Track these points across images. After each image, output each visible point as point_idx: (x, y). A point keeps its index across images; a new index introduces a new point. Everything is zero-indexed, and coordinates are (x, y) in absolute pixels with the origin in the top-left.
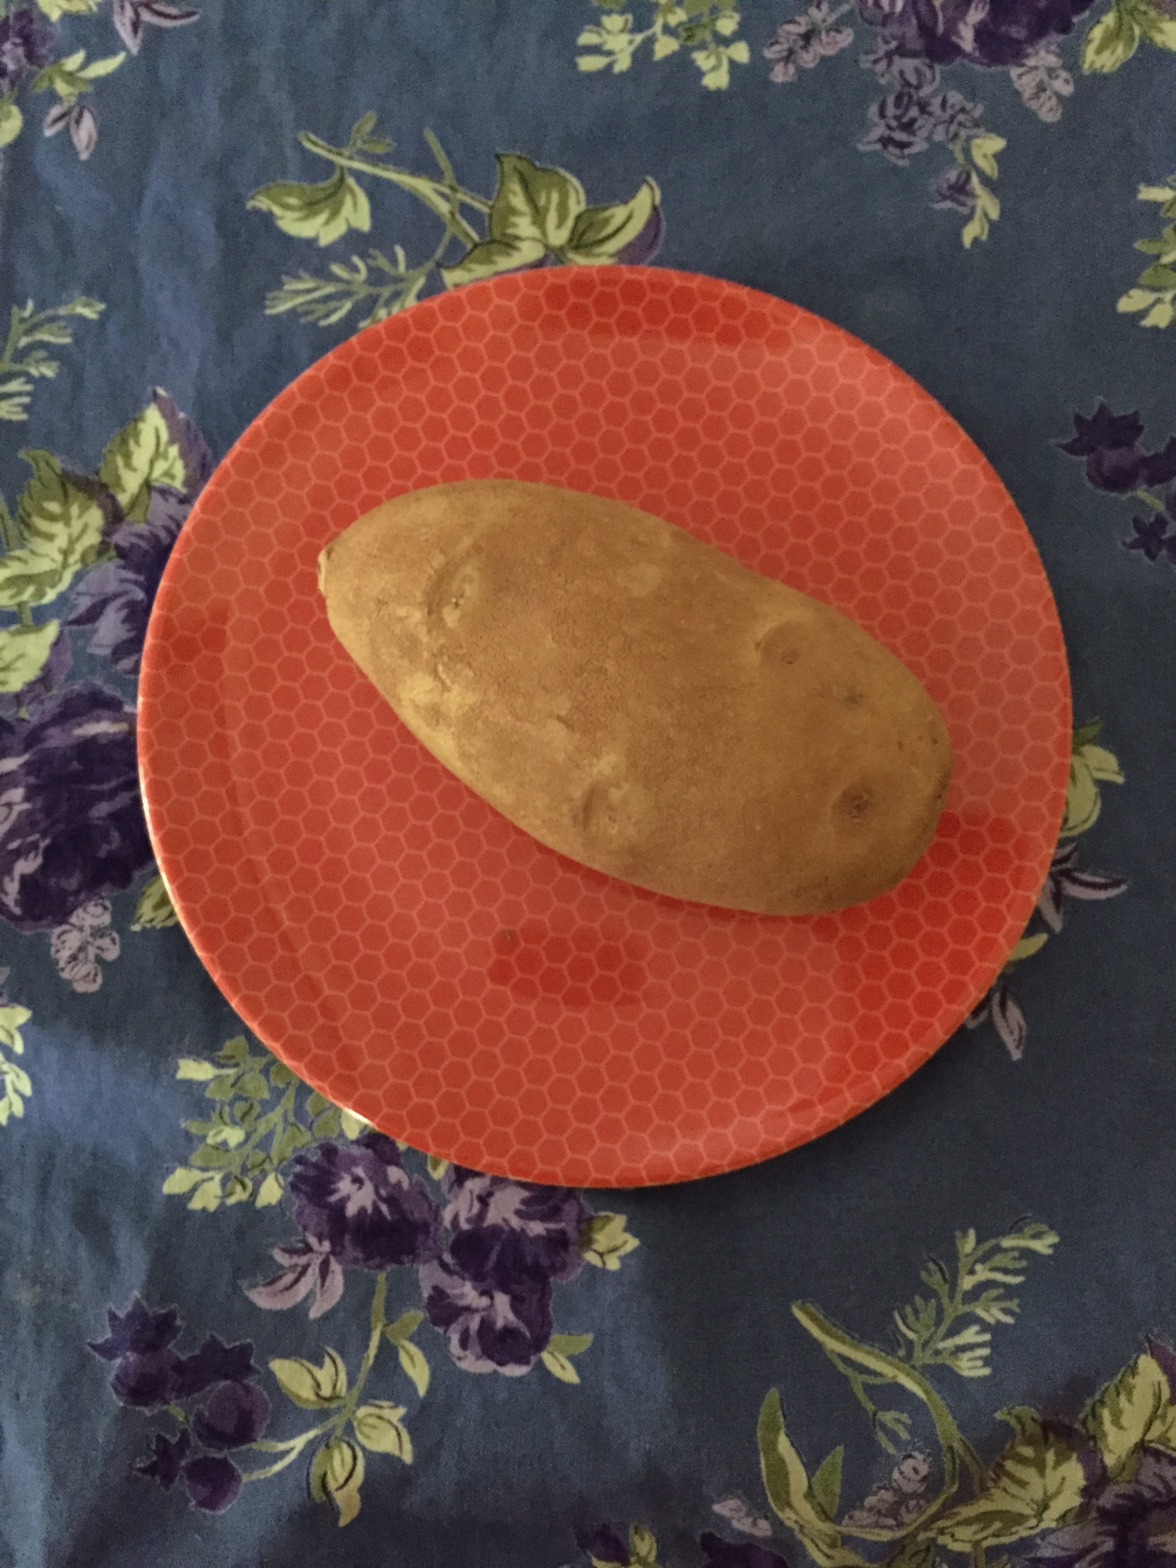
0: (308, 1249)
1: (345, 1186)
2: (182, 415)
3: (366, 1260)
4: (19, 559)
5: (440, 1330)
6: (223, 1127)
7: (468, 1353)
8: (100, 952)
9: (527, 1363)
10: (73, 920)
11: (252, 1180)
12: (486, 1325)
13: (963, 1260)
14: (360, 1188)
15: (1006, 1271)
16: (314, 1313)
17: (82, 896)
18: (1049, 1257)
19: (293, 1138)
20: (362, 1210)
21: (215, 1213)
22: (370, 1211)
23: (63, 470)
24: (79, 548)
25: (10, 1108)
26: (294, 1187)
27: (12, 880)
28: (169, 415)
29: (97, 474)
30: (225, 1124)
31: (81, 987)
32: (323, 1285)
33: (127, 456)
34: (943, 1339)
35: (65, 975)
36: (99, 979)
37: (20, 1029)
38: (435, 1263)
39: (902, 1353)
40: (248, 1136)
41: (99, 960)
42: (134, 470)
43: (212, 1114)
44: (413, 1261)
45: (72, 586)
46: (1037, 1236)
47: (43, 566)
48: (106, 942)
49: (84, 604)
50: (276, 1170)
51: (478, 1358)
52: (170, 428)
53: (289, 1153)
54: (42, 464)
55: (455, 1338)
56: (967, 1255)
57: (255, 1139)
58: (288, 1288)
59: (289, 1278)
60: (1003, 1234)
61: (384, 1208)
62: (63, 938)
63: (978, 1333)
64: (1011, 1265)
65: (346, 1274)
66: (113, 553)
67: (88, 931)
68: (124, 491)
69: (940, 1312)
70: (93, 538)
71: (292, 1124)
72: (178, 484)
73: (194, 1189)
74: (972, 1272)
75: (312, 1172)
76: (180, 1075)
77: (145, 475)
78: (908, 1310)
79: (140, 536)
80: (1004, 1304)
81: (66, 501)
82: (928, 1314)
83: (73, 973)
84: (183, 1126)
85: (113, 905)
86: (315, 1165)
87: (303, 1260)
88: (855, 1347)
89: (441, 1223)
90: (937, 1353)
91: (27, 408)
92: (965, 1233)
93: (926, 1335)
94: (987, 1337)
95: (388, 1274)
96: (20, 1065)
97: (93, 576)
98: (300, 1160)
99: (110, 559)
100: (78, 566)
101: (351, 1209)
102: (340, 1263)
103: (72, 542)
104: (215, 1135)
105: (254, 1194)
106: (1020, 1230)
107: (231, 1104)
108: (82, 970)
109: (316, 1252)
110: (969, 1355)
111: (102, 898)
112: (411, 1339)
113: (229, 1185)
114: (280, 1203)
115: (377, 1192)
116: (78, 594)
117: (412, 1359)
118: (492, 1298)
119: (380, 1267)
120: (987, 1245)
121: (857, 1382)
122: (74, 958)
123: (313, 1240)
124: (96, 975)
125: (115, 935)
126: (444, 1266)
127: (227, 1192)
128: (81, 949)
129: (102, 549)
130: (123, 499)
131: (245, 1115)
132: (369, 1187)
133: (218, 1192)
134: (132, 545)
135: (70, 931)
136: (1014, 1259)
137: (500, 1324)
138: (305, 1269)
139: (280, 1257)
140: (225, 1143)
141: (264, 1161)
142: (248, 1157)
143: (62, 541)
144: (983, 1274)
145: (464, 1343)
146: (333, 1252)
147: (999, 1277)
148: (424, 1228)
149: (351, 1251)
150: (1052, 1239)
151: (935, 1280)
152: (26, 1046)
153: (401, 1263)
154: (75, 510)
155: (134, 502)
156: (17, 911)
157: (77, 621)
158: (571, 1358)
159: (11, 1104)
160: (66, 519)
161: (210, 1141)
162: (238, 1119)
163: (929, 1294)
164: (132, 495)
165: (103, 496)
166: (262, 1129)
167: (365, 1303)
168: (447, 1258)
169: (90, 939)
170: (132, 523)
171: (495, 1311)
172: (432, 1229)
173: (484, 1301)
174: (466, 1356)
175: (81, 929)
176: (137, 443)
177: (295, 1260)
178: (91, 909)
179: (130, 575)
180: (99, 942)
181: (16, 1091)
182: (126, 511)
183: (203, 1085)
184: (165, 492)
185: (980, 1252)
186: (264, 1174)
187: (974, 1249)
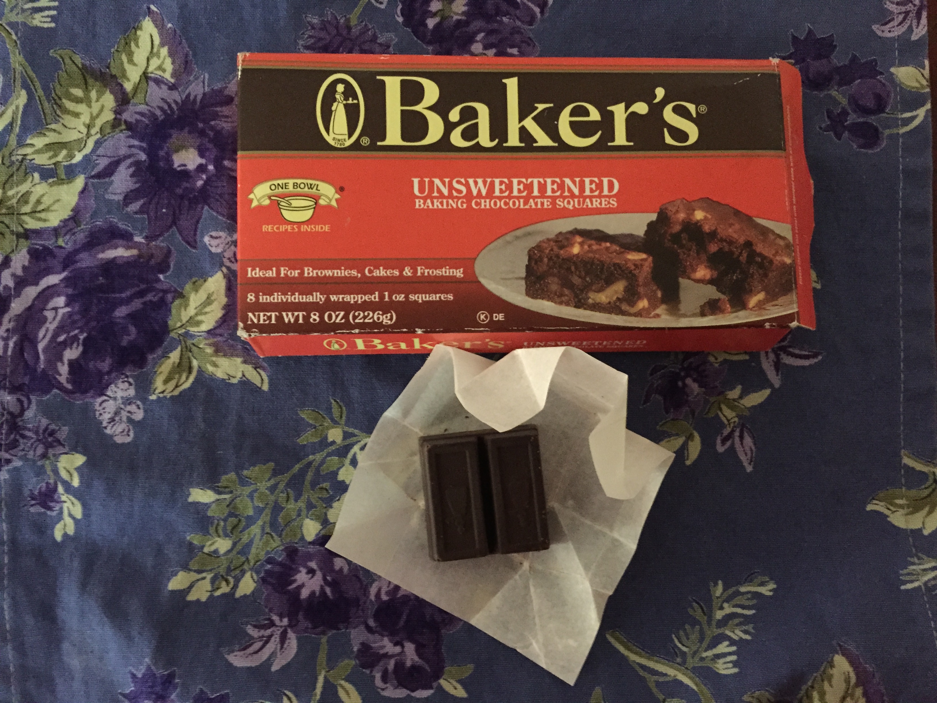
0: (272, 624)
1: (302, 577)
2: (170, 25)
3: (314, 628)
4: (55, 131)
5: (368, 672)
6: (217, 539)
7: (388, 685)
8: (129, 415)
9: (431, 688)
10: (109, 393)
11: (234, 577)
12: (399, 666)
13: (715, 601)
14: (312, 577)
15: (743, 607)
16: (275, 668)
17: (114, 375)
18: (771, 597)
19: (267, 543)
20: (313, 593)
21: (206, 602)
22: (318, 594)
23: (83, 64)
24: (99, 123)
25: (64, 529)
26: (264, 580)
27: (63, 364)
28: (160, 26)
29: (108, 67)
30: (219, 536)
31: (119, 440)
32: (282, 648)
33: (130, 55)
34: (706, 651)
35: (108, 431)
36: (132, 434)
37: (78, 469)
38: (362, 627)
39: (679, 660)
40: (235, 544)
41: (130, 420)
42: (135, 65)
43: (210, 528)
44: (347, 628)
45: (94, 151)
46: (762, 584)
47: (72, 136)
48: (132, 408)
49: (103, 163)
50: (251, 569)
51: (396, 688)
52: (161, 34)
53: (263, 556)
54: (67, 61)
55: (378, 676)
56: (718, 598)
57: (239, 547)
58: (256, 652)
59: (257, 645)
60: (740, 584)
61: (328, 590)
62: (104, 405)
63: (728, 646)
64: (747, 603)
65: (299, 639)
66: (123, 127)
67: (120, 401)
68: (128, 80)
69: (702, 634)
70: (108, 116)
71: (267, 533)
72: (167, 76)
73: (191, 587)
74: (721, 608)
75: (277, 569)
76: (191, 499)
77: (143, 69)
78: (681, 633)
79: (142, 114)
80: (744, 628)
81: (86, 89)
82: (694, 636)
83: (113, 429)
84: (188, 538)
85: (135, 381)
86: (280, 564)
87: (268, 632)
88: (649, 659)
89: (368, 597)
90: (702, 659)
91: (53, 19)
92: (716, 584)
93: (694, 648)
94: (734, 648)
95: (329, 637)
96: (75, 496)
97: (109, 144)
98: (269, 561)
99: (121, 131)
100: (99, 136)
101: (305, 593)
102: (294, 632)
103: (93, 118)
104: (211, 545)
105: (236, 586)
106: (751, 581)
107: (225, 520)
108: (119, 428)
109: (277, 626)
110: (721, 661)
111: (127, 377)
112: (347, 680)
113: (217, 583)
114: (253, 593)
115: (324, 579)
116: (99, 156)
117: (347, 693)
118: (403, 647)
119: (324, 633)
120: (730, 591)
121: (651, 680)
122: (112, 420)
123: (275, 618)
124: (129, 431)
125: (139, 403)
126: (369, 629)
127: (215, 586)
128: (116, 413)
129: (116, 124)
130: (128, 86)
131: (234, 527)
132: (319, 575)
133: (209, 588)
134: (137, 121)
135: (108, 401)
136: (748, 599)
137: (409, 664)
138: (270, 637)
139: (251, 631)
140: (216, 551)
141: (243, 564)
142: (231, 562)
143: (85, 118)
144: (728, 609)
145: (385, 679)
146: (290, 626)
147: (739, 610)
148: (356, 602)
149: (304, 623)
150: (772, 586)
151: (698, 614)
152: (81, 482)
153: (339, 629)
154: (93, 94)
155: (136, 89)
156: (69, 387)
157: (98, 176)
158: (460, 681)
159: (65, 525)
160: (86, 100)
161: (206, 550)
162: (228, 532)
163: (695, 622)
164: (135, 83)
165: (114, 85)
166: (245, 539)
167: (314, 657)
168: (371, 623)
169: (122, 406)
170: (135, 105)
171: (405, 655)
172: (361, 602)
173: (398, 649)
174: (387, 687)
175: (115, 399)
176: (137, 46)
177: (262, 632)
178: (121, 386)
179: (136, 143)
180: (129, 408)
181: (71, 515)
182: (130, 95)
183: (207, 506)
184: (158, 81)
185: (725, 595)
186: (243, 572)
187: (722, 594)
